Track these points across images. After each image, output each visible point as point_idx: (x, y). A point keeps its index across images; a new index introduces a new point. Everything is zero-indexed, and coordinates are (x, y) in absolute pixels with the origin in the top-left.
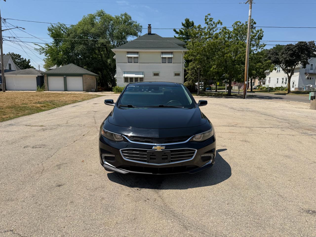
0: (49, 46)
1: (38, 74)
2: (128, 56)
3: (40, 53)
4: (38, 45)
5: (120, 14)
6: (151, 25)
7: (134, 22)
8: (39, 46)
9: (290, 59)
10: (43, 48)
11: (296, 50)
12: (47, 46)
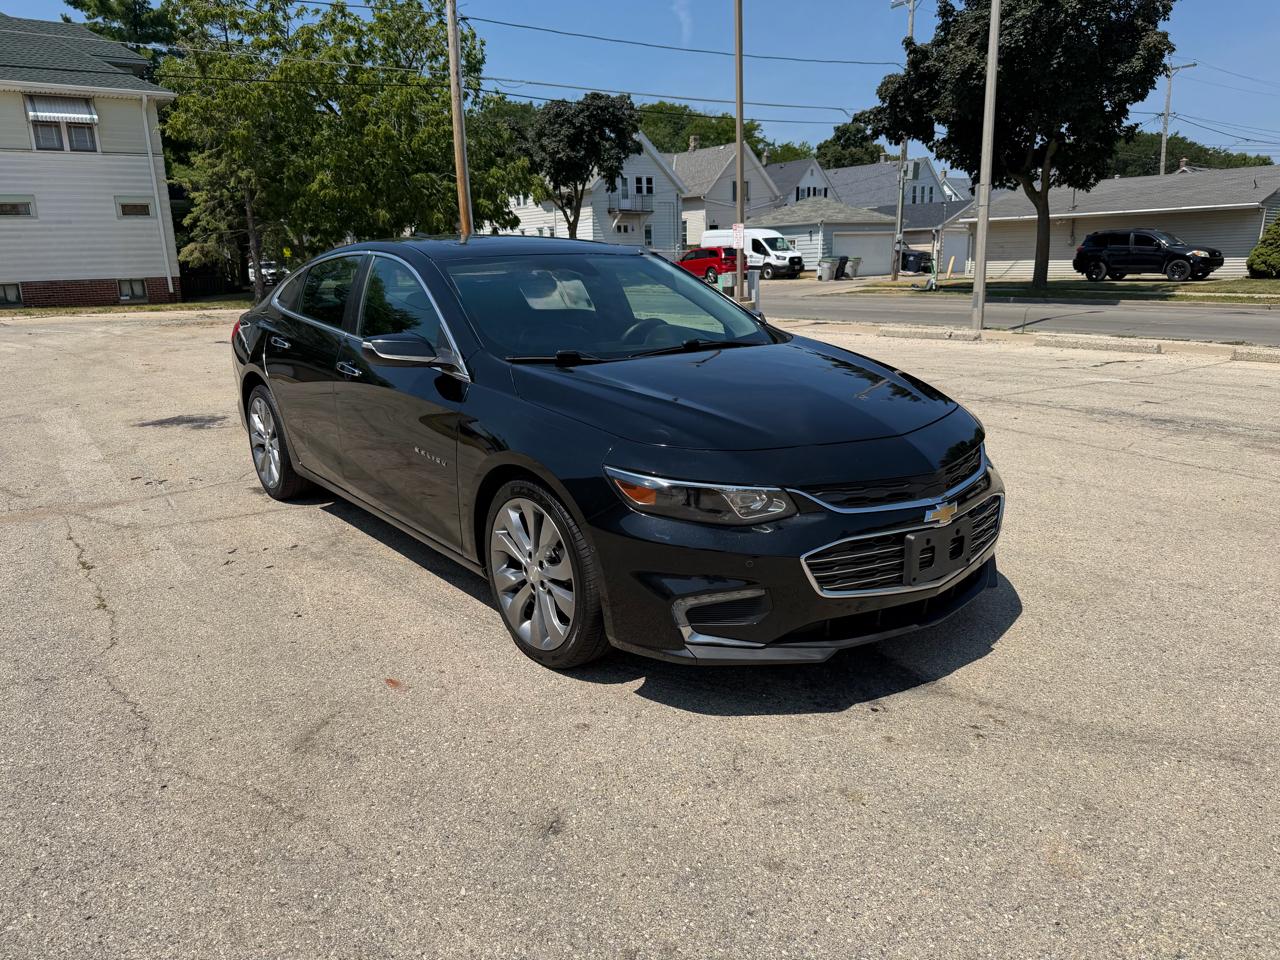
9: (568, 157)
11: (583, 124)
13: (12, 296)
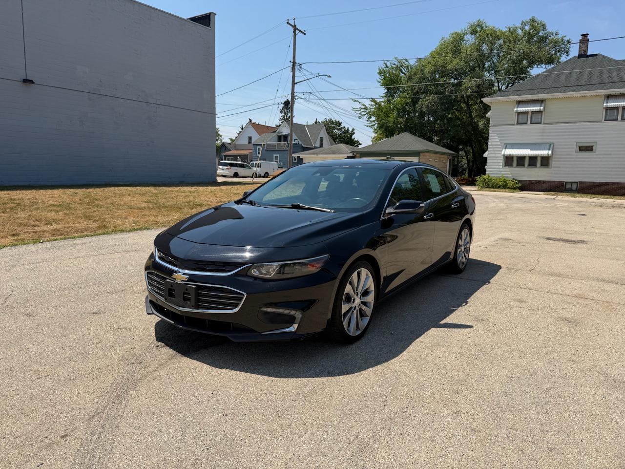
0: (376, 103)
1: (347, 154)
2: (518, 109)
3: (360, 115)
4: (358, 101)
5: (521, 22)
6: (588, 34)
7: (552, 34)
8: (360, 103)
10: (365, 106)
12: (373, 103)
13: (574, 187)
